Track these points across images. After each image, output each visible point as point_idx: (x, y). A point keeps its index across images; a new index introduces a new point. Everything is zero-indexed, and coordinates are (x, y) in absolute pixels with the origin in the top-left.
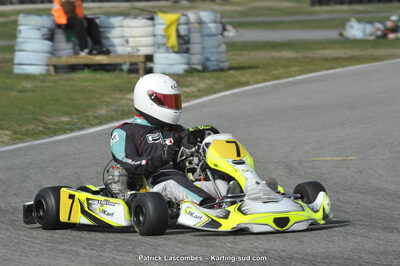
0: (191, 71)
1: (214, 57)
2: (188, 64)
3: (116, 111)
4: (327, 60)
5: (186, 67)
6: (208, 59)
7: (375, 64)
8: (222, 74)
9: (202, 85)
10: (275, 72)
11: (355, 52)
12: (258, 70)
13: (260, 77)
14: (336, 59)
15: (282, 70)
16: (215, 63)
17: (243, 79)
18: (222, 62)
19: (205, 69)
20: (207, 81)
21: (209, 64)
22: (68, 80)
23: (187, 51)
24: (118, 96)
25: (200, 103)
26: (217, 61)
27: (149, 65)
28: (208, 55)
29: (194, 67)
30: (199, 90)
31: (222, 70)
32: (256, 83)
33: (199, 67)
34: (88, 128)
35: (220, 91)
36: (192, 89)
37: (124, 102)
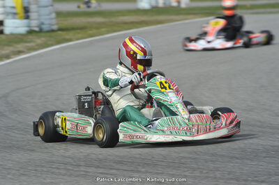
1: (46, 22)
2: (29, 26)
4: (126, 23)
6: (43, 24)
7: (159, 26)
8: (53, 34)
9: (39, 41)
10: (90, 32)
11: (144, 18)
12: (78, 31)
13: (80, 36)
14: (132, 23)
15: (94, 31)
16: (48, 26)
17: (68, 37)
18: (53, 25)
20: (43, 39)
21: (43, 26)
23: (27, 17)
25: (39, 54)
26: (49, 24)
28: (43, 21)
30: (38, 45)
31: (53, 31)
32: (78, 39)
35: (52, 45)
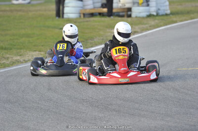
0: (150, 16)
3: (103, 39)
5: (148, 14)
19: (158, 15)
22: (87, 21)
24: (108, 30)
27: (129, 13)
29: (152, 13)
33: (155, 14)
36: (147, 25)
37: (109, 34)
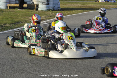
20: (53, 14)
21: (55, 8)
23: (48, 4)
26: (57, 7)
29: (50, 9)
31: (59, 10)
33: (52, 9)
34: (15, 29)
